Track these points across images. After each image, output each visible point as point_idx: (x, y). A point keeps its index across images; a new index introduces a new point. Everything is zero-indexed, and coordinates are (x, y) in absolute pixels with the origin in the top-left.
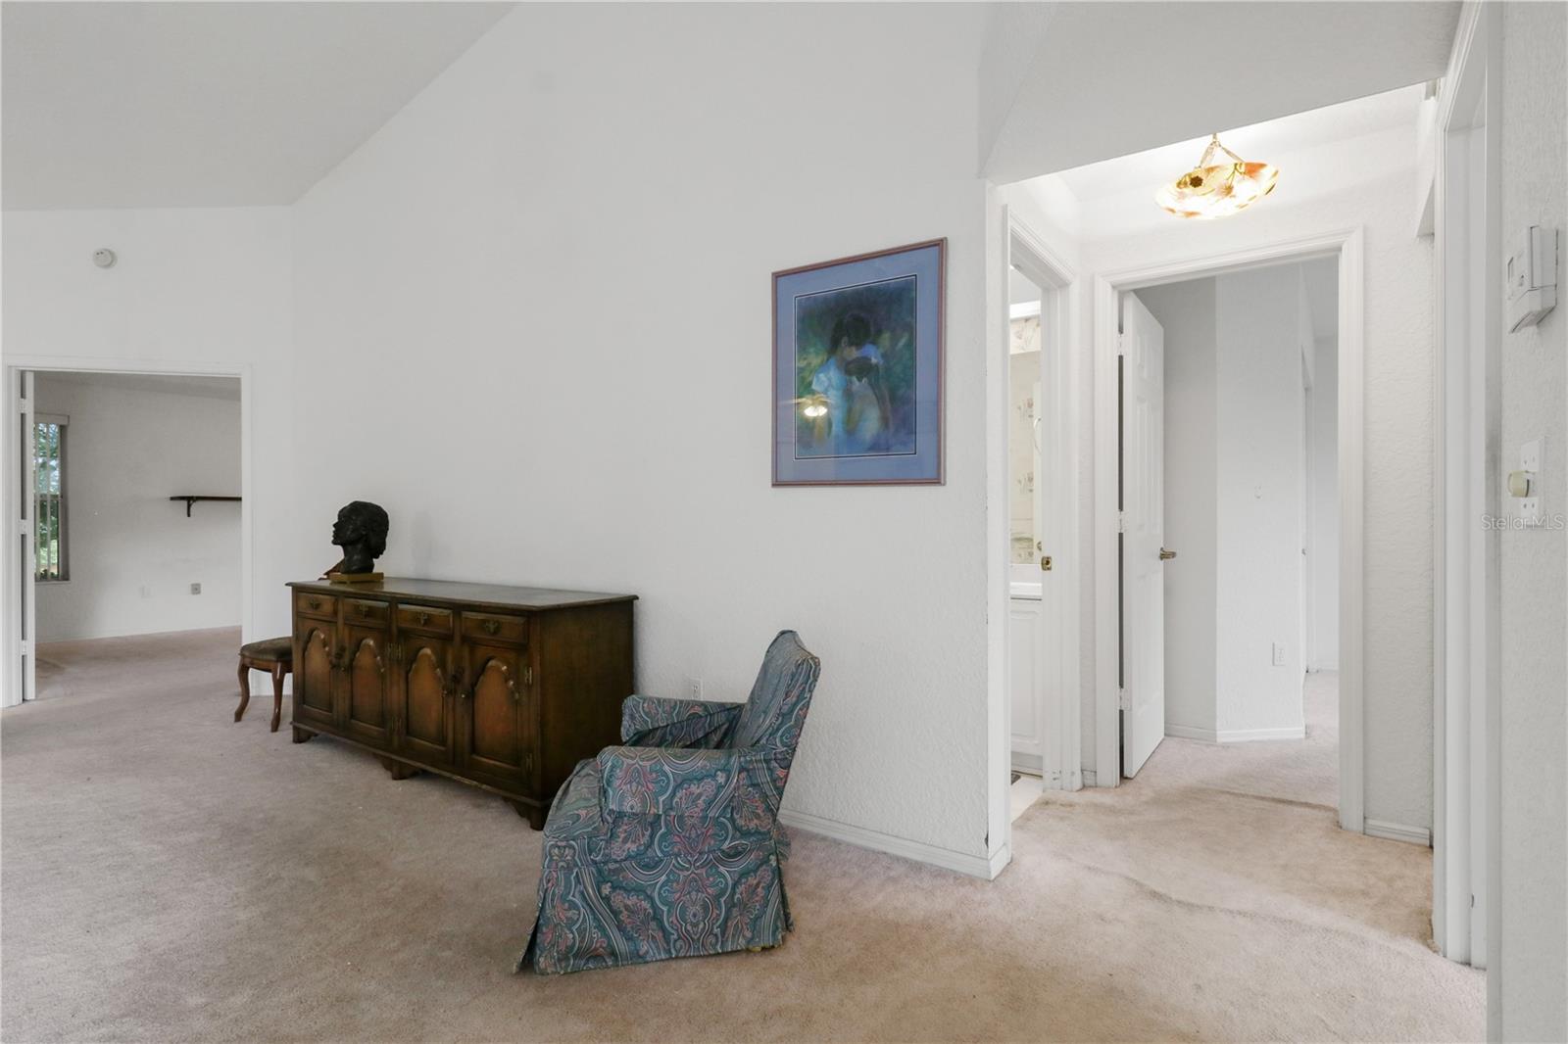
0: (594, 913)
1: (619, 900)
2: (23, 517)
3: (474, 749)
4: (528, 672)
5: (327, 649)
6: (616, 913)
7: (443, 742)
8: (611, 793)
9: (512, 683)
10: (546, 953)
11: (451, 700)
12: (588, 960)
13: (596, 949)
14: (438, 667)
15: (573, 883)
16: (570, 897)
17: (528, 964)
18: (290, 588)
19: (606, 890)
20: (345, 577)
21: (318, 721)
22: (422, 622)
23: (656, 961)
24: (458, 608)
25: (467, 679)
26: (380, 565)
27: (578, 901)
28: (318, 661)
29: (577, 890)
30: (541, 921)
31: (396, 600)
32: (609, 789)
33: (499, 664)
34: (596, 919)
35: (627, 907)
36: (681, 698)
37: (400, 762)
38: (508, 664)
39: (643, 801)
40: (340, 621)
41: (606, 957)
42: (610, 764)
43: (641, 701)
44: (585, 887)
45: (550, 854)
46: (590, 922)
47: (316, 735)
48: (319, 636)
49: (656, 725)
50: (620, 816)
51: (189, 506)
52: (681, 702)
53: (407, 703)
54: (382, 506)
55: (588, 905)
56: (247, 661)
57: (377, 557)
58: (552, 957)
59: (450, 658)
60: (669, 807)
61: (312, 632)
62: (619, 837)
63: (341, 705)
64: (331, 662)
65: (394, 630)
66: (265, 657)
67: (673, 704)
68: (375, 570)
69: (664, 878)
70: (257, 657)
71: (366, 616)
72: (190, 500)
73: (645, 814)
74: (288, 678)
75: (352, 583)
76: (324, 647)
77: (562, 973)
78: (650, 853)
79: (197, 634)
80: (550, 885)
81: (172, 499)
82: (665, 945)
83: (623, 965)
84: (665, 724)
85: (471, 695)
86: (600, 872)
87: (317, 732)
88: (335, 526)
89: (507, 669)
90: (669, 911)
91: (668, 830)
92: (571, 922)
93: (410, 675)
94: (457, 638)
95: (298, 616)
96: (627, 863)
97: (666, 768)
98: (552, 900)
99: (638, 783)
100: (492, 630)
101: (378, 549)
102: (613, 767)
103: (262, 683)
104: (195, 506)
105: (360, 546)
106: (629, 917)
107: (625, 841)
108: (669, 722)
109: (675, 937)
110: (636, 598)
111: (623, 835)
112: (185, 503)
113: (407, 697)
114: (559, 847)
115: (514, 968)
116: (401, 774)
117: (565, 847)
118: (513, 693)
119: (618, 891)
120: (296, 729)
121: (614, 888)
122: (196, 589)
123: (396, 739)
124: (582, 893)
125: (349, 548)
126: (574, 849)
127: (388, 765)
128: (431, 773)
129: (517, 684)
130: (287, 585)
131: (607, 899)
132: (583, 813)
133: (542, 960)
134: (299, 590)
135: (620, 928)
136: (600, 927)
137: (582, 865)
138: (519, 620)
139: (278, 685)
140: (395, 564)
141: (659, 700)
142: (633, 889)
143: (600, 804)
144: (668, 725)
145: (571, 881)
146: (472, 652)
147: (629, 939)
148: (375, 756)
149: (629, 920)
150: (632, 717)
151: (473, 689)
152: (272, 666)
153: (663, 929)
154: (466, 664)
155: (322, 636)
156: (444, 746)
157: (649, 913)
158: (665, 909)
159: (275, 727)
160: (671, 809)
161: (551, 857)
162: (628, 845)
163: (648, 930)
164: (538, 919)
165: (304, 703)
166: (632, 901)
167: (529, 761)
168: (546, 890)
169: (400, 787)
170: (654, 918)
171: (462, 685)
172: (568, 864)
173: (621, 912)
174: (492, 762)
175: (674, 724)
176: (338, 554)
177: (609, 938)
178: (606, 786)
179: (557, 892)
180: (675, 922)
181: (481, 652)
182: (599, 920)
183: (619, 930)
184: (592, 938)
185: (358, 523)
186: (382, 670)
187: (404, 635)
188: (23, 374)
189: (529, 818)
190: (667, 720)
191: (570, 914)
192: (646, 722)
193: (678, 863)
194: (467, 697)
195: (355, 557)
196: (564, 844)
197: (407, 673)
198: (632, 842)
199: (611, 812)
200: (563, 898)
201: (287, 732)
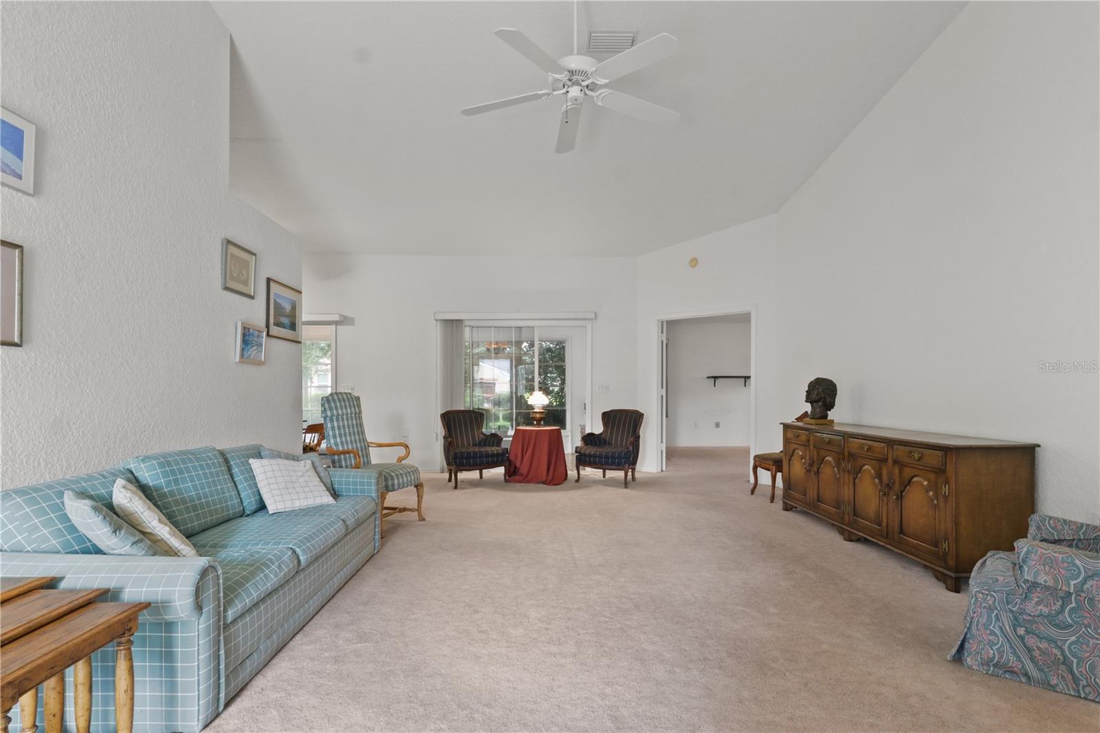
0: (1010, 643)
1: (1031, 641)
2: (662, 388)
3: (902, 532)
4: (945, 487)
5: (803, 461)
6: (1029, 650)
7: (880, 525)
8: (1026, 569)
9: (931, 493)
10: (972, 656)
11: (885, 499)
12: (1006, 671)
13: (1011, 667)
14: (876, 477)
15: (994, 621)
16: (991, 627)
17: (959, 657)
18: (782, 426)
19: (1021, 631)
20: (813, 421)
21: (798, 500)
22: (866, 450)
23: (1066, 694)
24: (891, 443)
25: (897, 487)
26: (831, 415)
27: (997, 631)
28: (798, 468)
29: (997, 625)
30: (968, 636)
31: (847, 436)
32: (1025, 566)
33: (921, 480)
34: (1011, 647)
35: (1039, 648)
36: (1089, 523)
37: (850, 531)
38: (929, 480)
39: (1056, 580)
40: (811, 447)
41: (1020, 676)
42: (1025, 549)
43: (1048, 519)
44: (1003, 624)
45: (976, 596)
46: (1007, 647)
47: (796, 508)
48: (799, 453)
49: (1063, 538)
50: (1035, 585)
51: (715, 381)
52: (1088, 525)
53: (854, 497)
54: (834, 381)
55: (1006, 637)
56: (757, 463)
57: (830, 410)
58: (977, 660)
59: (884, 473)
60: (1079, 590)
61: (794, 451)
62: (1032, 600)
63: (812, 494)
64: (806, 468)
65: (846, 454)
66: (768, 462)
67: (1079, 525)
68: (829, 418)
69: (1073, 638)
70: (762, 461)
71: (828, 444)
72: (715, 378)
73: (1056, 589)
74: (779, 475)
75: (816, 424)
76: (802, 459)
77: (984, 672)
78: (1060, 617)
79: (718, 448)
80: (975, 615)
81: (708, 377)
82: (1074, 686)
83: (1034, 686)
84: (1071, 538)
85: (900, 497)
86: (1016, 618)
87: (797, 506)
88: (807, 392)
89: (928, 484)
90: (1078, 663)
91: (1078, 606)
92: (991, 644)
93: (856, 481)
94: (890, 461)
95: (787, 441)
96: (1040, 619)
97: (1078, 562)
98: (977, 625)
99: (1051, 567)
100: (917, 458)
101: (831, 406)
102: (1028, 552)
103: (765, 477)
104: (717, 381)
105: (820, 403)
106: (1040, 655)
107: (1038, 603)
108: (1076, 537)
109: (1085, 683)
110: (1039, 446)
111: (1036, 600)
112: (713, 379)
113: (854, 493)
114: (983, 594)
115: (949, 658)
116: (850, 538)
117: (987, 595)
118: (933, 501)
119: (1031, 635)
120: (784, 502)
121: (1027, 632)
122: (717, 425)
123: (846, 517)
124: (1001, 628)
125: (814, 404)
126: (995, 598)
127: (841, 532)
128: (870, 541)
129: (936, 496)
130: (781, 424)
131: (1021, 638)
132: (1001, 579)
133: (969, 659)
134: (786, 427)
135: (1032, 659)
136: (1015, 653)
137: (1001, 610)
138: (940, 453)
139: (774, 478)
140: (840, 415)
141: (1065, 521)
142: (1044, 638)
143: (1014, 575)
144: (1074, 540)
145: (992, 618)
146: (901, 471)
147: (1040, 670)
148: (833, 525)
149: (1041, 658)
150: (1038, 528)
151: (901, 494)
152: (771, 467)
153: (1072, 672)
154: (896, 477)
155: (801, 453)
156: (880, 526)
157: (1059, 659)
158: (1075, 661)
159: (772, 499)
160: (1082, 591)
161: (977, 598)
162: (1041, 607)
163: (1058, 670)
164: (966, 634)
165: (789, 489)
166: (1044, 645)
167: (945, 546)
168: (972, 618)
169: (850, 545)
170: (1064, 663)
171: (895, 490)
172: (990, 606)
173: (1034, 650)
174: (915, 541)
175: (1080, 540)
176: (808, 408)
177: (1022, 663)
178: (1021, 563)
179: (980, 620)
180: (1084, 672)
181: (908, 472)
182: (1014, 649)
183: (1032, 662)
184: (1009, 660)
185: (820, 390)
186: (838, 476)
187: (852, 456)
188: (662, 322)
189: (945, 583)
190: (1073, 535)
191: (991, 638)
192: (1053, 534)
193: (1088, 631)
194: (897, 499)
195: (818, 410)
196: (987, 592)
197: (855, 479)
198: (1044, 606)
199: (1026, 581)
200: (986, 626)
201: (779, 505)
